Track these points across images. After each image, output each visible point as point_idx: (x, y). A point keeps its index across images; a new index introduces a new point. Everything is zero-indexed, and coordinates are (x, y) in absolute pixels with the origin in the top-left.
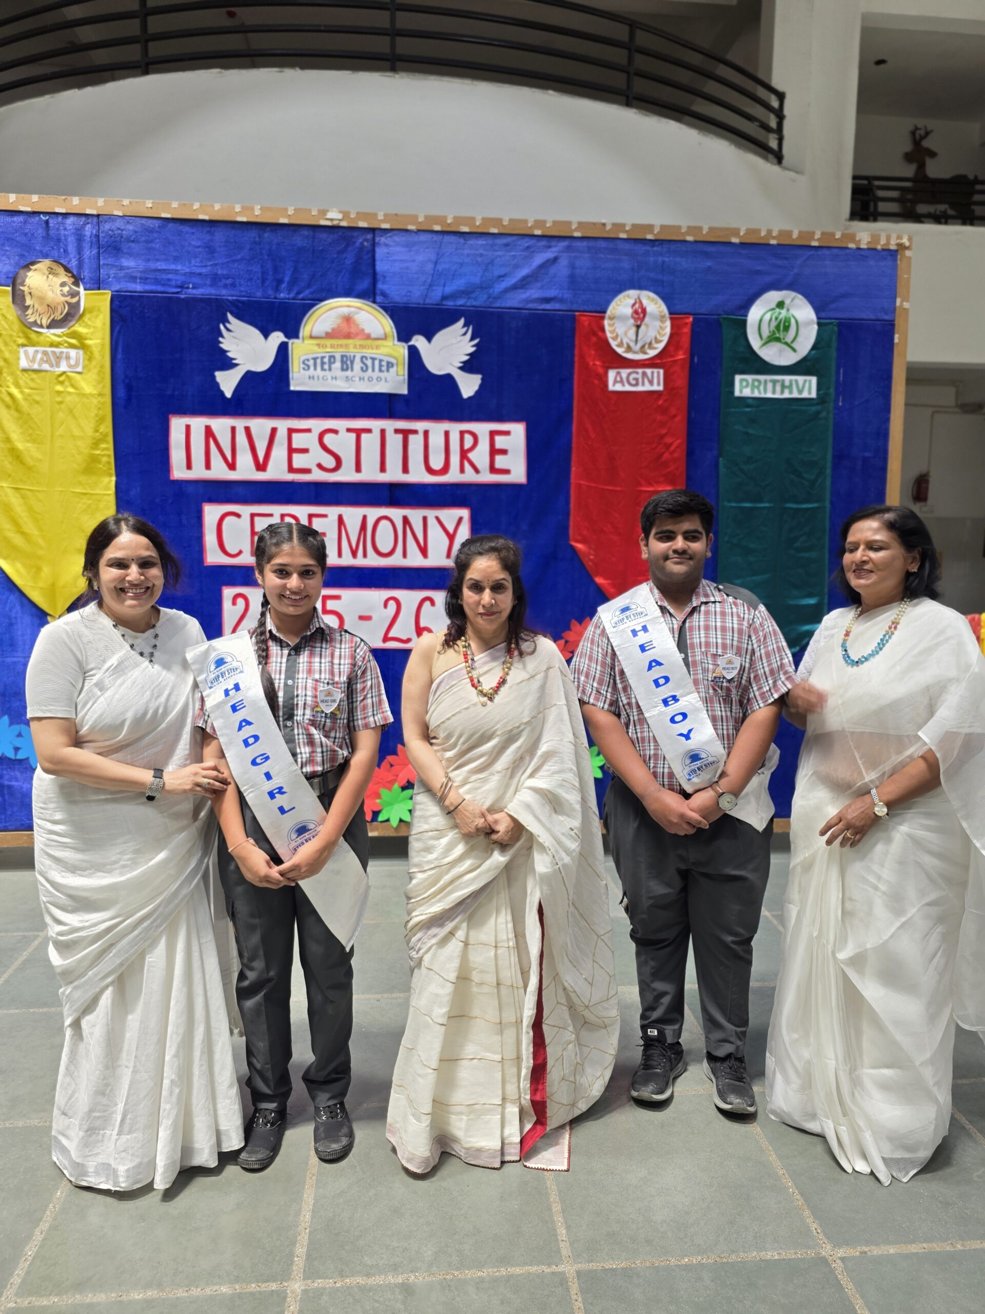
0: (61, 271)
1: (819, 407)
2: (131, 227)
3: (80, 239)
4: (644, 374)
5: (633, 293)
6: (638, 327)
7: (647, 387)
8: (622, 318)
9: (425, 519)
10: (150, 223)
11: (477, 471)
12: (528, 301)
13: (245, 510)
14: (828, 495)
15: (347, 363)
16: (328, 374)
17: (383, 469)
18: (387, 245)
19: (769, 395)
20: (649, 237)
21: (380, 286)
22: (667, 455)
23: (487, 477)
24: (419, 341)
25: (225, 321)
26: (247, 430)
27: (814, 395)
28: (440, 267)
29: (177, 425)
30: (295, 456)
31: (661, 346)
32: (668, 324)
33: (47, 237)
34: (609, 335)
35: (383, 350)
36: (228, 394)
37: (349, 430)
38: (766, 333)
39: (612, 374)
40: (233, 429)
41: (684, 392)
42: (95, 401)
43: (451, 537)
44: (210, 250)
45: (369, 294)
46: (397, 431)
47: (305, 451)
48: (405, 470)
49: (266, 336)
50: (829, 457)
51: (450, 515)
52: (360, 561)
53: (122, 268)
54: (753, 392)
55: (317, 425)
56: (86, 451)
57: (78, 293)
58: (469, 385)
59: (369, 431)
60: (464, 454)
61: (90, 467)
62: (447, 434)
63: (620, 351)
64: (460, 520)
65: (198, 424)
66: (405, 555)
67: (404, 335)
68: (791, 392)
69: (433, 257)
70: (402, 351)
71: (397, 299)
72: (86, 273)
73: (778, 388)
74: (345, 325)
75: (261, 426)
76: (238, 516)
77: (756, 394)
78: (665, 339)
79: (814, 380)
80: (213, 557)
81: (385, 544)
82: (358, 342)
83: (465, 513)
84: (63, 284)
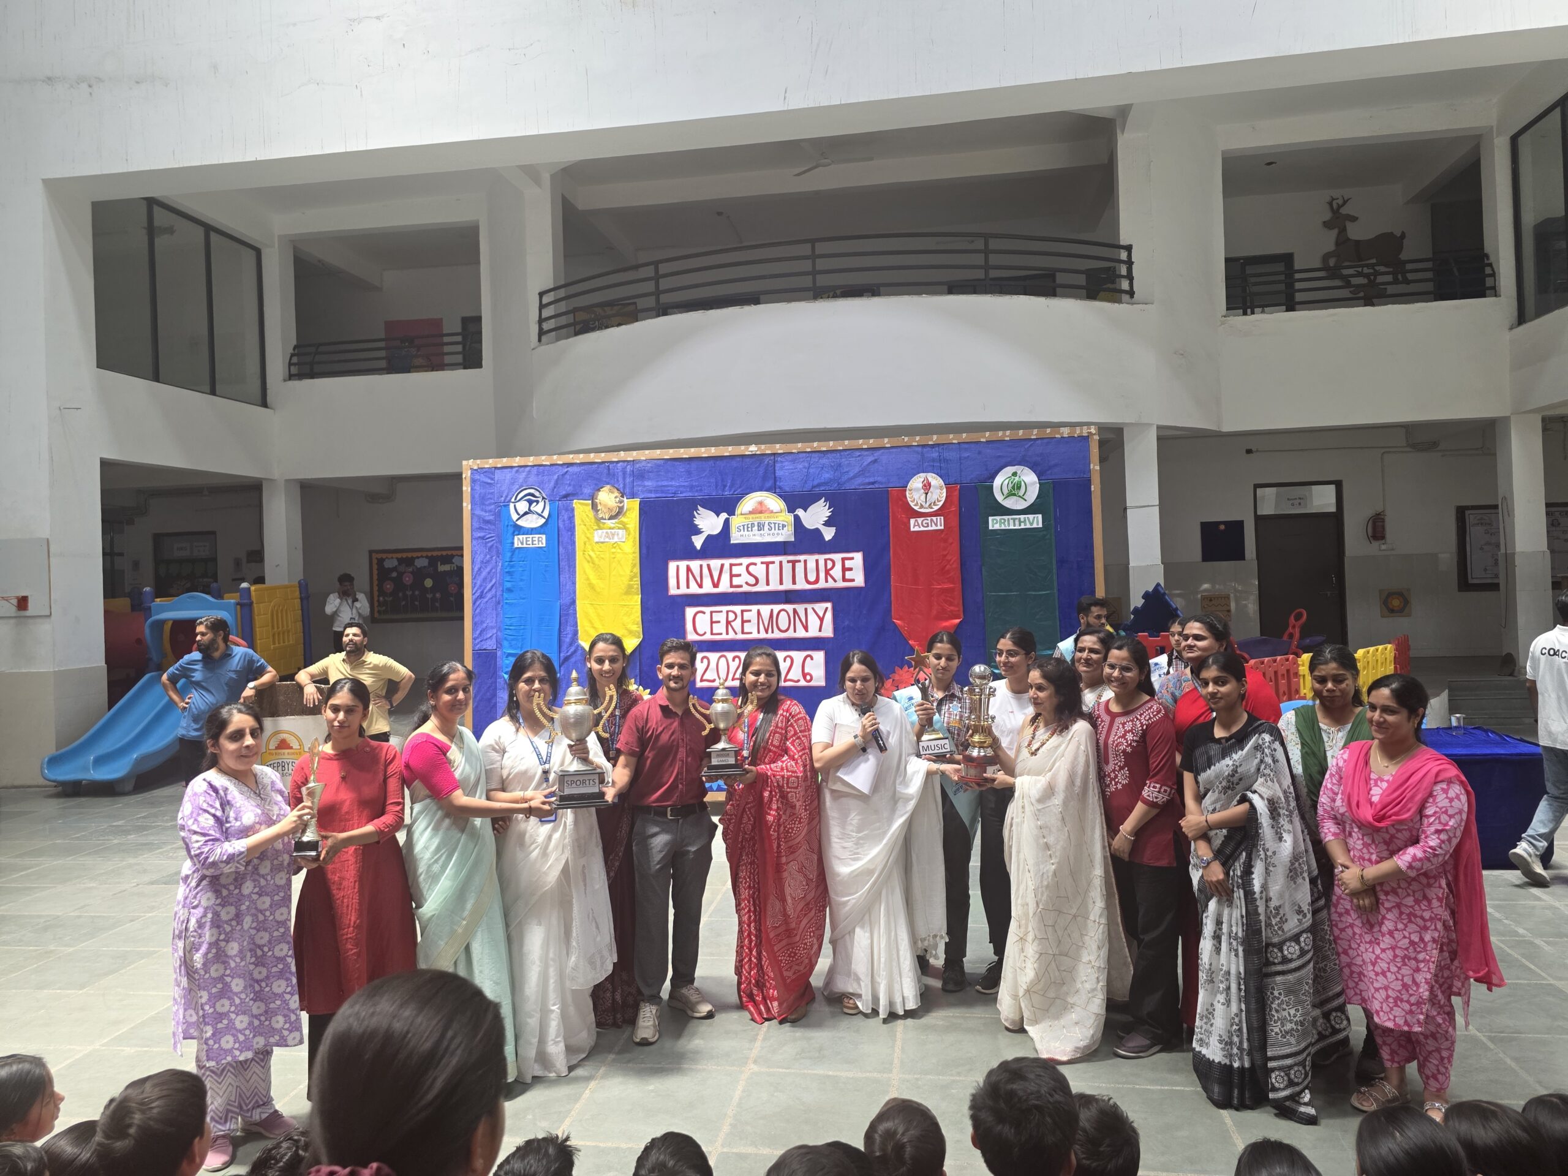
0: (616, 491)
1: (1045, 533)
2: (649, 465)
3: (624, 473)
4: (932, 520)
5: (923, 475)
6: (927, 494)
7: (934, 528)
8: (917, 490)
9: (806, 610)
10: (659, 462)
11: (835, 581)
12: (859, 485)
13: (708, 610)
14: (1055, 584)
15: (761, 527)
16: (751, 533)
17: (781, 583)
18: (782, 462)
19: (1012, 527)
20: (930, 443)
21: (778, 483)
22: (948, 567)
23: (841, 584)
24: (800, 512)
25: (697, 509)
26: (709, 566)
27: (1040, 525)
28: (811, 471)
29: (672, 566)
30: (734, 579)
31: (941, 504)
32: (945, 490)
33: (609, 474)
34: (909, 499)
35: (781, 518)
36: (698, 548)
37: (762, 563)
38: (1006, 492)
39: (912, 521)
40: (701, 566)
41: (957, 530)
42: (631, 556)
43: (822, 620)
44: (689, 473)
45: (772, 489)
46: (789, 562)
47: (739, 575)
48: (794, 583)
49: (718, 516)
50: (1054, 562)
51: (820, 607)
52: (770, 636)
53: (645, 486)
54: (1000, 526)
55: (745, 561)
56: (626, 583)
57: (623, 502)
58: (829, 534)
59: (773, 563)
60: (827, 572)
61: (628, 591)
62: (817, 561)
63: (916, 508)
64: (827, 609)
65: (683, 564)
66: (795, 631)
67: (791, 510)
68: (1025, 525)
69: (806, 465)
70: (790, 518)
71: (787, 489)
72: (627, 491)
73: (1017, 522)
74: (759, 507)
75: (715, 563)
76: (704, 613)
77: (1003, 527)
78: (944, 499)
79: (1040, 516)
80: (691, 636)
81: (783, 624)
82: (766, 515)
83: (829, 605)
84: (616, 497)
